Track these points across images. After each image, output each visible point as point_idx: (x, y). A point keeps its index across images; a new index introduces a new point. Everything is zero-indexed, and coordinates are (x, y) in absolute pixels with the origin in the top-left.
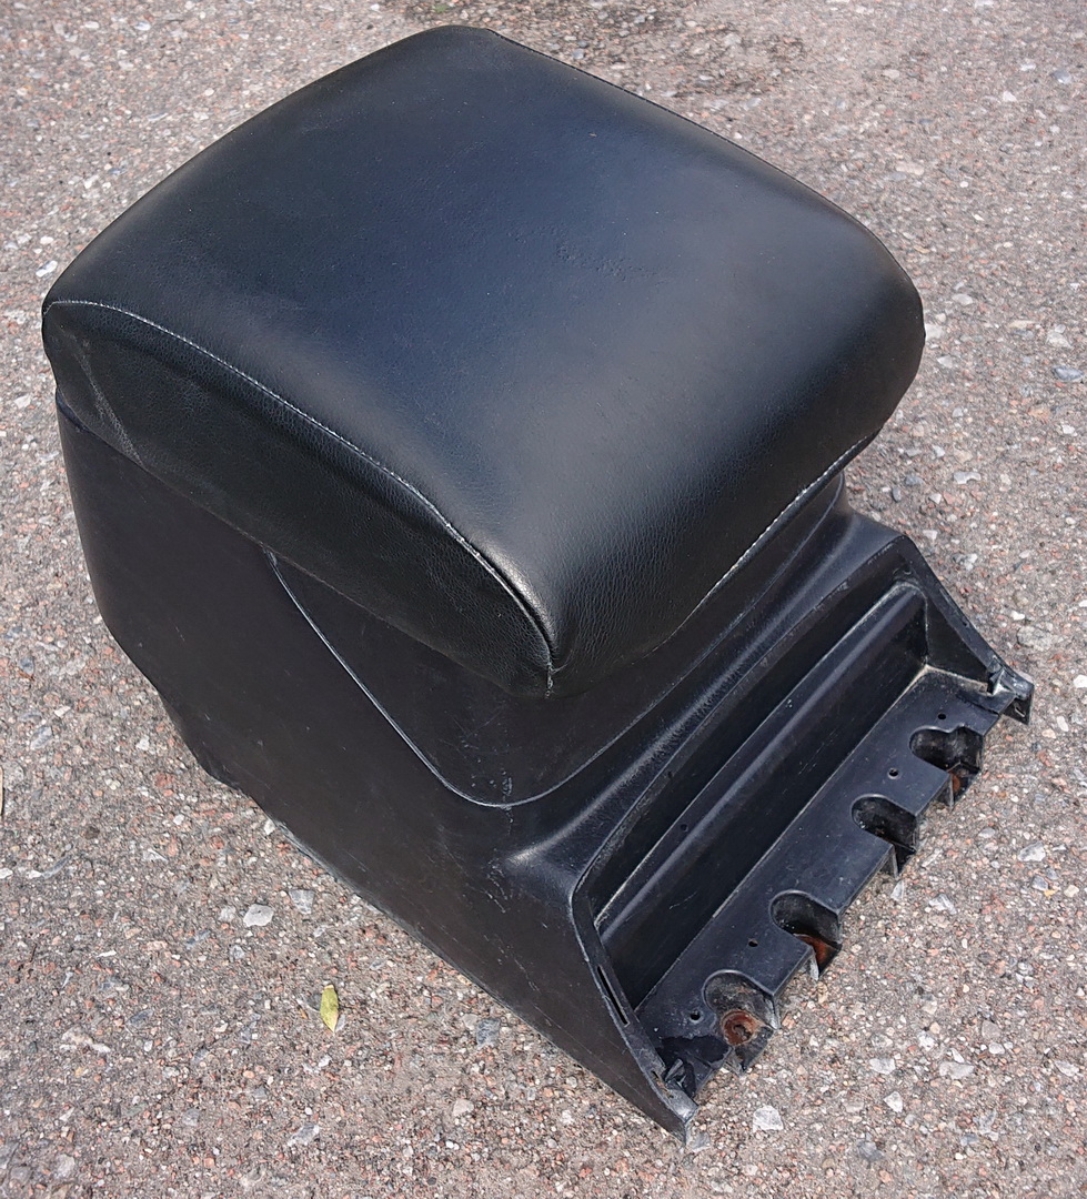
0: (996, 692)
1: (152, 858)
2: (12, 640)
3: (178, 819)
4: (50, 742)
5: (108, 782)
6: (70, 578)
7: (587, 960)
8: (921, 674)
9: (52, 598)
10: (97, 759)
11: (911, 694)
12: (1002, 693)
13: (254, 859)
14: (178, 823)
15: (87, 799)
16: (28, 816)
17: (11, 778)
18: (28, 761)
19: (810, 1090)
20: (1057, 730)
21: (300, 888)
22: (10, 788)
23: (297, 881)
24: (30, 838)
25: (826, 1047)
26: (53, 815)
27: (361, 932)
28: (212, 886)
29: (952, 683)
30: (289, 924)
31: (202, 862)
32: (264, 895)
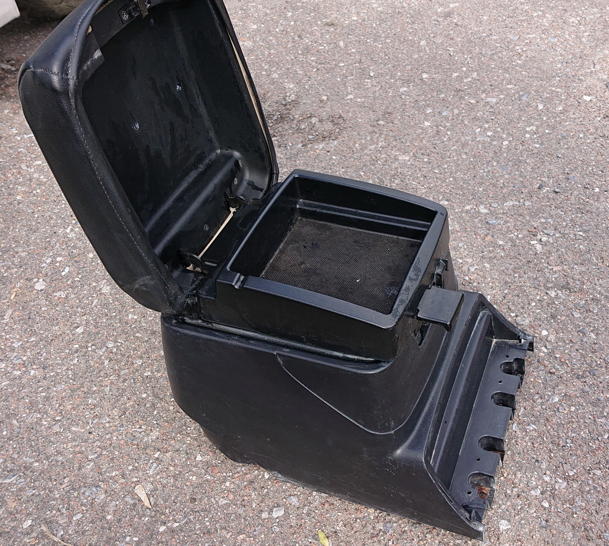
0: (522, 342)
1: (223, 503)
2: (121, 431)
3: (228, 484)
4: (158, 469)
5: (191, 477)
6: (135, 399)
7: (434, 482)
8: (493, 343)
9: (131, 409)
10: (181, 470)
11: (493, 351)
12: (524, 342)
13: (266, 490)
14: (228, 485)
15: (185, 487)
16: (162, 502)
17: (148, 489)
18: (152, 479)
19: (515, 510)
20: (544, 352)
21: (290, 496)
22: (149, 493)
23: (288, 493)
24: (167, 511)
25: (514, 492)
26: (173, 498)
27: (322, 505)
28: (254, 506)
29: (506, 344)
30: (292, 511)
31: (246, 498)
32: (276, 503)
